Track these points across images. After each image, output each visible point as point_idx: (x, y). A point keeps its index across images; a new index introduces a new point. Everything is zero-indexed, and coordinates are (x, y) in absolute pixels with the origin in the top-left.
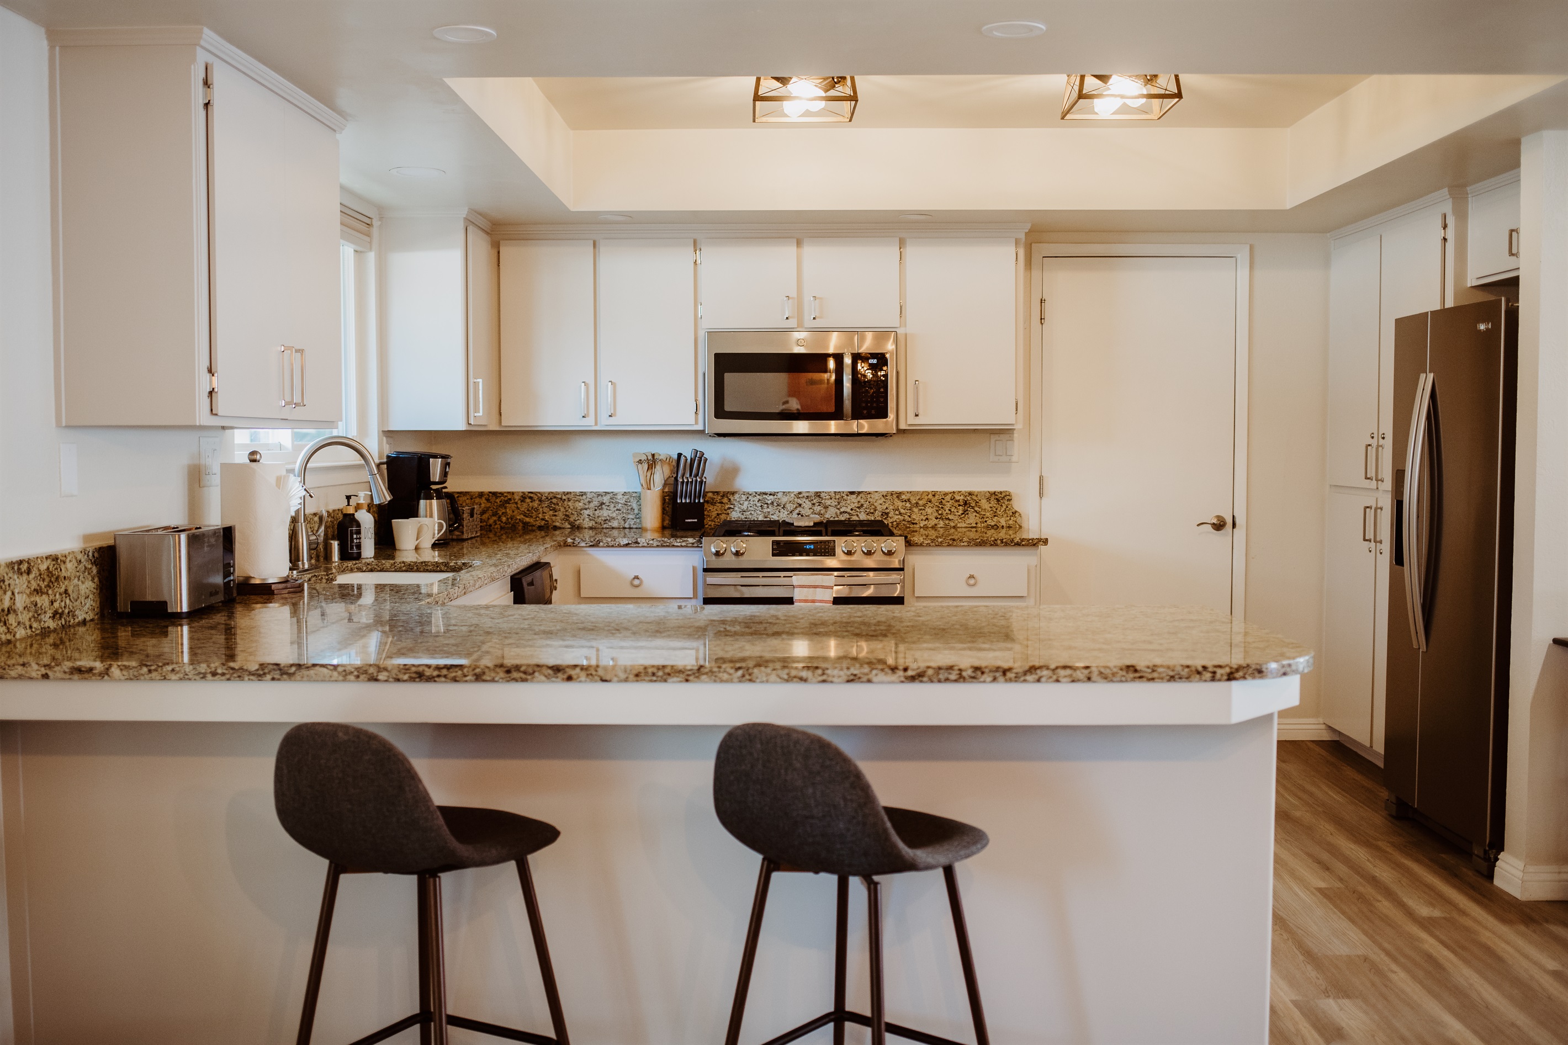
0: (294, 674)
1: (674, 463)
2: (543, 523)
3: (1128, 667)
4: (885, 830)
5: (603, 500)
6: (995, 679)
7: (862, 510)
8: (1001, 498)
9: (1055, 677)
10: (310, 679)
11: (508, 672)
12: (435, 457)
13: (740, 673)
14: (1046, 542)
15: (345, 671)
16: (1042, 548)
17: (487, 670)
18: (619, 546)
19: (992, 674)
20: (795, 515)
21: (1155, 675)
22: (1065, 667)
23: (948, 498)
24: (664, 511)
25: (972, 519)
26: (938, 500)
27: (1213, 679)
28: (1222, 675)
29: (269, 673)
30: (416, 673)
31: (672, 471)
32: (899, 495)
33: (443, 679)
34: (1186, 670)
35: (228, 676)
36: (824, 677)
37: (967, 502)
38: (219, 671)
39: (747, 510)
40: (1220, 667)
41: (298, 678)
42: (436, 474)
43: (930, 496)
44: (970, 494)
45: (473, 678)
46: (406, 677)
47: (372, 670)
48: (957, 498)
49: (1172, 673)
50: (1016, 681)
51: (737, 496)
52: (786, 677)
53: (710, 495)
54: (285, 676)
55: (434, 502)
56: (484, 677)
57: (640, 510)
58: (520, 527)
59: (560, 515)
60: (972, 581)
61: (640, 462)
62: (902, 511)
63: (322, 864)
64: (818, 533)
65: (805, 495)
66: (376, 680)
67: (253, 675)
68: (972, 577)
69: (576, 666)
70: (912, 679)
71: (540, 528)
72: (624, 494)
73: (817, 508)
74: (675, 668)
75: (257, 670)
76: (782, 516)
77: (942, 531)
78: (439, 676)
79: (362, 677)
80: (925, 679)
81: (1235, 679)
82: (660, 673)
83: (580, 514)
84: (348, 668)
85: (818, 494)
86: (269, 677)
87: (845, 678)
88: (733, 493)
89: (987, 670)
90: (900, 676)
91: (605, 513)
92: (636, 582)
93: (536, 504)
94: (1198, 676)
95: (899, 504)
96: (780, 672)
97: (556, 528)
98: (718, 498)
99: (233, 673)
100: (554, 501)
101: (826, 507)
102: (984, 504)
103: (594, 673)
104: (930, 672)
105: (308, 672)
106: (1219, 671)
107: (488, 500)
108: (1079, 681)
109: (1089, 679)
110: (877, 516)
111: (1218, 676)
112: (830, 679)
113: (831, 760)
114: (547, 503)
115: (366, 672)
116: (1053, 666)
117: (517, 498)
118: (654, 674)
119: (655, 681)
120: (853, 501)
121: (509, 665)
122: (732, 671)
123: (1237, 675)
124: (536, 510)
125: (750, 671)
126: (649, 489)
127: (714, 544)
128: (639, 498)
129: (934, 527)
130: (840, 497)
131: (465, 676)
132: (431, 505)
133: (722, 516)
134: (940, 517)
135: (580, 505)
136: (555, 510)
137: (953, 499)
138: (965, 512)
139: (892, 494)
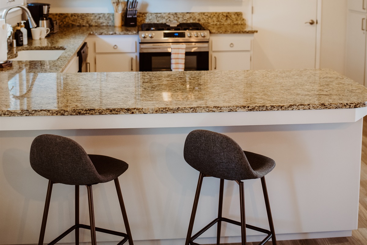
0: (34, 114)
1: (126, 3)
2: (79, 24)
3: (322, 104)
4: (248, 167)
5: (99, 16)
6: (278, 110)
7: (191, 19)
8: (238, 14)
9: (298, 108)
10: (40, 115)
11: (111, 111)
12: (45, 5)
13: (192, 109)
14: (257, 32)
15: (52, 112)
16: (255, 34)
17: (103, 111)
18: (109, 34)
19: (277, 108)
20: (168, 21)
21: (331, 107)
22: (301, 105)
23: (221, 14)
24: (122, 20)
25: (229, 21)
27: (350, 108)
28: (353, 106)
29: (25, 114)
30: (78, 112)
31: (125, 6)
32: (204, 13)
33: (88, 114)
34: (341, 105)
35: (10, 115)
36: (221, 110)
37: (227, 16)
38: (6, 113)
39: (151, 19)
40: (352, 103)
41: (35, 115)
42: (45, 12)
43: (215, 14)
44: (228, 13)
45: (99, 114)
46: (74, 114)
47: (62, 112)
48: (224, 14)
49: (336, 106)
50: (285, 110)
51: (147, 14)
52: (208, 111)
53: (138, 14)
54: (30, 115)
55: (45, 21)
56: (102, 113)
57: (114, 19)
58: (71, 25)
59: (85, 21)
60: (232, 45)
61: (114, 3)
62: (205, 19)
63: (47, 181)
64: (179, 30)
65: (171, 14)
66: (64, 115)
67: (19, 114)
68: (232, 44)
69: (135, 108)
70: (251, 110)
71: (78, 26)
72: (108, 14)
73: (176, 18)
74: (170, 108)
75: (21, 112)
76: (163, 21)
77: (219, 26)
78: (86, 113)
79: (58, 114)
80: (255, 110)
81: (357, 107)
82: (164, 110)
83: (92, 21)
84: (54, 111)
85: (176, 14)
86: (25, 115)
87: (228, 110)
88: (146, 13)
89: (276, 107)
90: (246, 109)
91: (101, 21)
92: (115, 47)
93: (76, 18)
94: (345, 107)
95: (204, 16)
96: (205, 109)
97: (84, 26)
98: (141, 15)
99: (12, 114)
100: (83, 16)
101: (179, 18)
102: (233, 16)
103: (141, 111)
104: (257, 108)
105: (39, 113)
106: (352, 105)
107: (59, 16)
108: (306, 109)
109: (309, 109)
110: (197, 21)
111: (351, 107)
112: (223, 111)
113: (231, 144)
114: (80, 17)
115: (60, 112)
116: (297, 105)
117: (70, 15)
118: (162, 111)
119: (163, 113)
120: (188, 16)
121: (111, 108)
122: (189, 109)
123: (357, 106)
124: (77, 20)
125: (196, 109)
126: (117, 12)
127: (143, 34)
128: (113, 15)
129: (216, 25)
130: (183, 14)
131: (96, 113)
132: (43, 22)
133: (143, 21)
134: (218, 21)
135: (92, 18)
136: (83, 20)
137: (222, 15)
138: (227, 19)
139: (201, 13)
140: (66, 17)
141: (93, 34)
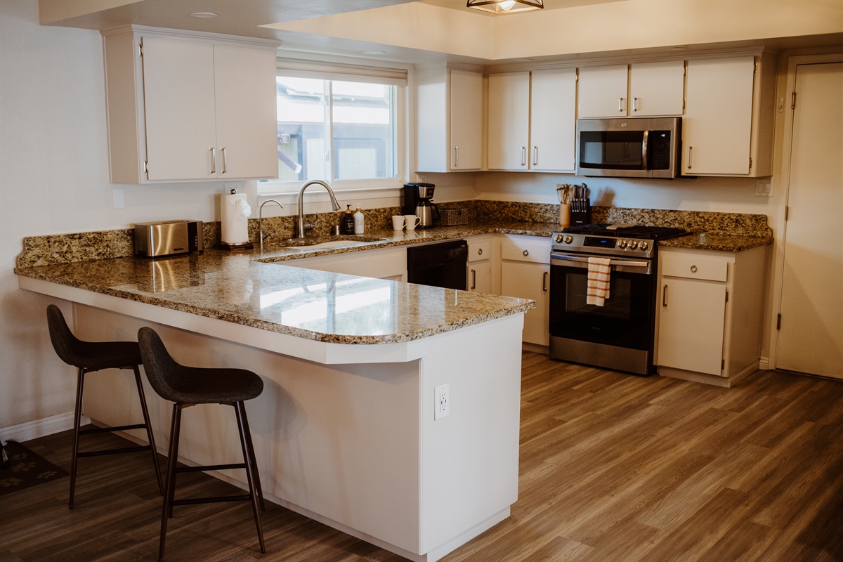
1: (576, 190)
3: (287, 327)
5: (547, 208)
7: (676, 221)
8: (760, 220)
9: (263, 327)
18: (518, 234)
19: (243, 321)
20: (640, 222)
21: (295, 333)
23: (726, 217)
24: (569, 216)
25: (740, 231)
26: (721, 217)
27: (315, 339)
28: (319, 338)
31: (575, 194)
32: (698, 213)
34: (306, 333)
37: (738, 220)
39: (616, 218)
43: (716, 216)
44: (740, 215)
48: (732, 217)
50: (250, 326)
51: (611, 210)
53: (594, 208)
55: (424, 207)
57: (560, 214)
58: (511, 220)
59: (528, 215)
60: (694, 270)
61: (560, 189)
62: (699, 223)
64: (614, 235)
65: (646, 211)
68: (695, 267)
71: (519, 221)
73: (652, 219)
77: (722, 237)
83: (537, 215)
85: (653, 211)
88: (609, 208)
91: (548, 215)
92: (526, 253)
93: (517, 209)
95: (698, 219)
97: (526, 221)
98: (601, 210)
100: (526, 207)
101: (657, 219)
102: (748, 221)
114: (522, 209)
124: (518, 211)
126: (565, 204)
129: (717, 234)
130: (664, 213)
133: (604, 220)
134: (721, 228)
135: (537, 210)
136: (526, 212)
137: (729, 218)
138: (736, 226)
139: (694, 213)
140: (506, 206)
141: (499, 232)
